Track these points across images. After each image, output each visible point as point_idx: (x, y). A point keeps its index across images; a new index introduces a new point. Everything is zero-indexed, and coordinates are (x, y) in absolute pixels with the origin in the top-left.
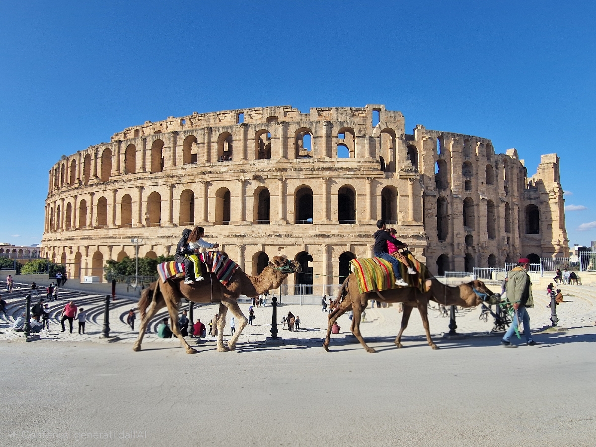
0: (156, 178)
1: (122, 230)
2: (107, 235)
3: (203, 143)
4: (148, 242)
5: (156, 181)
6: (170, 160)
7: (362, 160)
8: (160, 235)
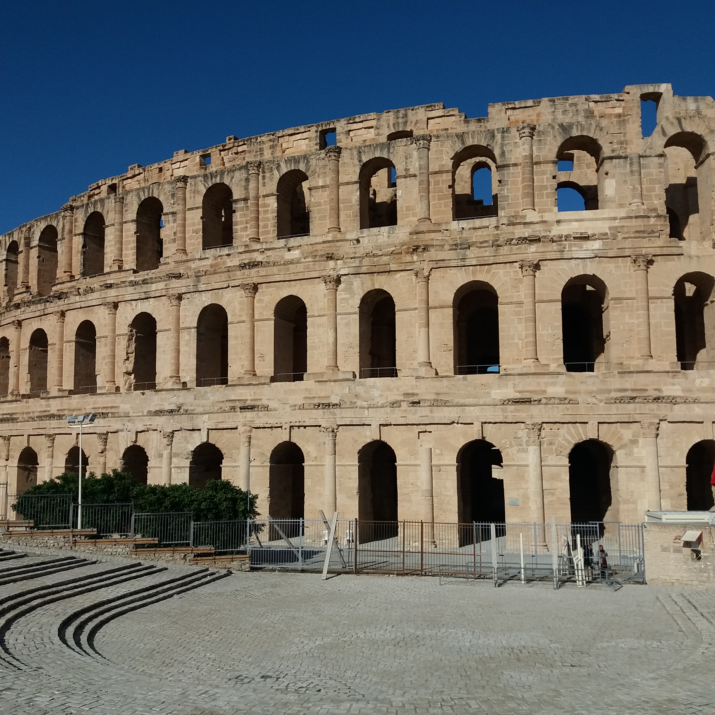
0: (145, 282)
1: (76, 400)
2: (45, 411)
3: (246, 200)
4: (130, 426)
5: (145, 288)
6: (174, 240)
7: (622, 213)
8: (153, 409)
